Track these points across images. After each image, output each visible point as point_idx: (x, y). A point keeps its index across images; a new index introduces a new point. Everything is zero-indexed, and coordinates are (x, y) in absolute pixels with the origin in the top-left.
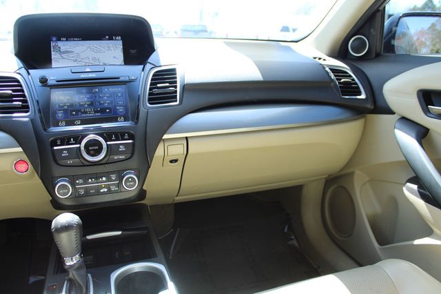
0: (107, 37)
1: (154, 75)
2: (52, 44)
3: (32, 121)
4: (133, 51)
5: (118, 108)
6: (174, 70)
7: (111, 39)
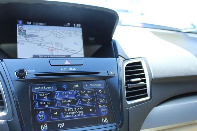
0: (69, 24)
1: (126, 69)
2: (18, 27)
3: (9, 123)
4: (92, 39)
5: (100, 106)
6: (140, 63)
7: (72, 26)
